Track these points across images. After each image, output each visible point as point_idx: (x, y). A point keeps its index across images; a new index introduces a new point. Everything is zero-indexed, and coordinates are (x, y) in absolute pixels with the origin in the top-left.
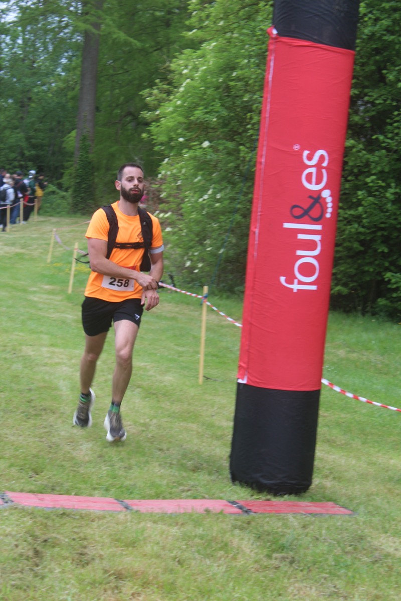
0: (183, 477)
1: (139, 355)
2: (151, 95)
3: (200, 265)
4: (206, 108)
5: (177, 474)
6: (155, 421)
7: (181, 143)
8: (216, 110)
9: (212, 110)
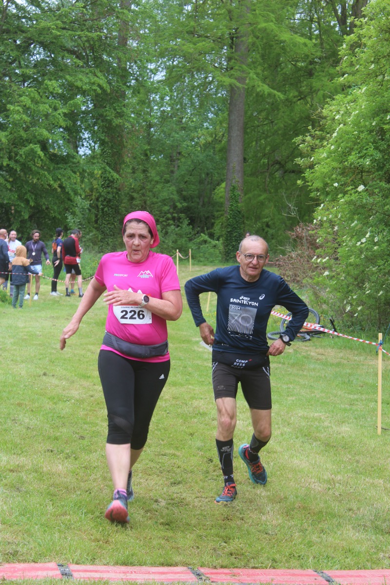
0: (381, 541)
1: (311, 405)
2: (304, 142)
3: (359, 309)
4: (359, 153)
5: (374, 538)
6: (339, 477)
7: (336, 188)
8: (370, 154)
9: (366, 154)
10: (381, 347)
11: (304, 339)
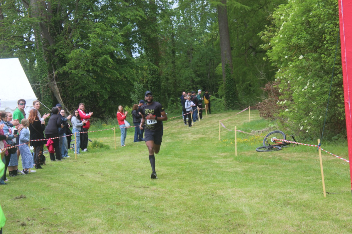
1: (285, 185)
2: (264, 35)
3: (309, 128)
4: (297, 37)
6: (303, 223)
7: (286, 59)
8: (304, 36)
9: (301, 37)
10: (320, 147)
11: (278, 150)
